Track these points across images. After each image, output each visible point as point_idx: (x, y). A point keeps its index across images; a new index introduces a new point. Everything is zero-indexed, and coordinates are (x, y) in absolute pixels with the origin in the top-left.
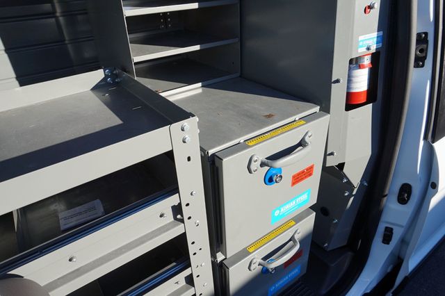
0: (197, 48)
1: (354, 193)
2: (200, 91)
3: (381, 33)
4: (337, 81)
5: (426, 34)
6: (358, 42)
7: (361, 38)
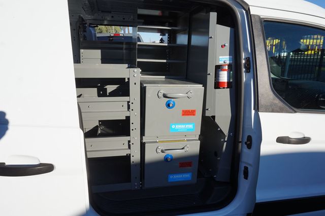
0: (165, 61)
1: (226, 139)
2: (164, 79)
3: (231, 57)
4: (209, 74)
5: (249, 58)
6: (219, 59)
7: (220, 57)
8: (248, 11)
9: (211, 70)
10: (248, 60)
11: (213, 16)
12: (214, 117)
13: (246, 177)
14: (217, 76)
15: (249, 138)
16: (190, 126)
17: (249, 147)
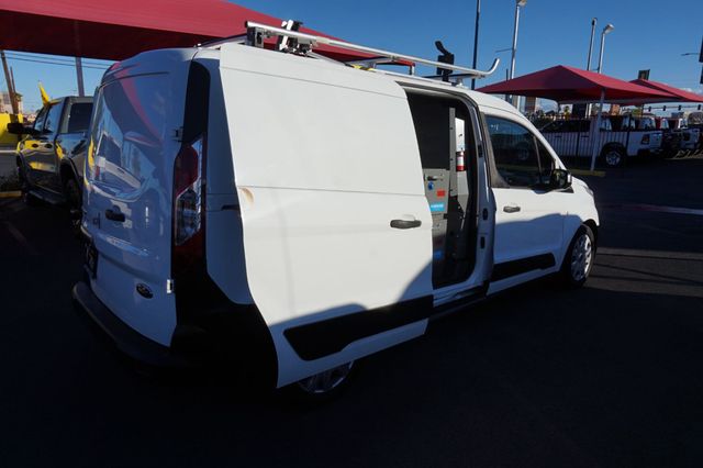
1: (464, 216)
4: (451, 159)
6: (458, 147)
7: (458, 145)
8: (477, 109)
9: (452, 156)
10: (480, 147)
11: (452, 111)
12: (456, 197)
13: (483, 246)
14: (457, 161)
15: (485, 211)
16: (442, 206)
17: (485, 218)
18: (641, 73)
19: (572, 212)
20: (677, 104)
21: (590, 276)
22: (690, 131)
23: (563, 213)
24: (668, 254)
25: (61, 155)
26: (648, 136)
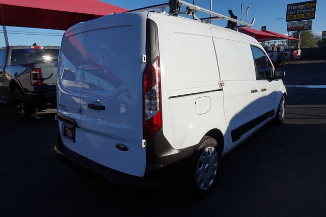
18: (263, 27)
19: (280, 90)
20: (282, 40)
21: (284, 118)
22: (287, 52)
23: (277, 91)
24: (307, 106)
25: (9, 78)
26: (272, 55)
